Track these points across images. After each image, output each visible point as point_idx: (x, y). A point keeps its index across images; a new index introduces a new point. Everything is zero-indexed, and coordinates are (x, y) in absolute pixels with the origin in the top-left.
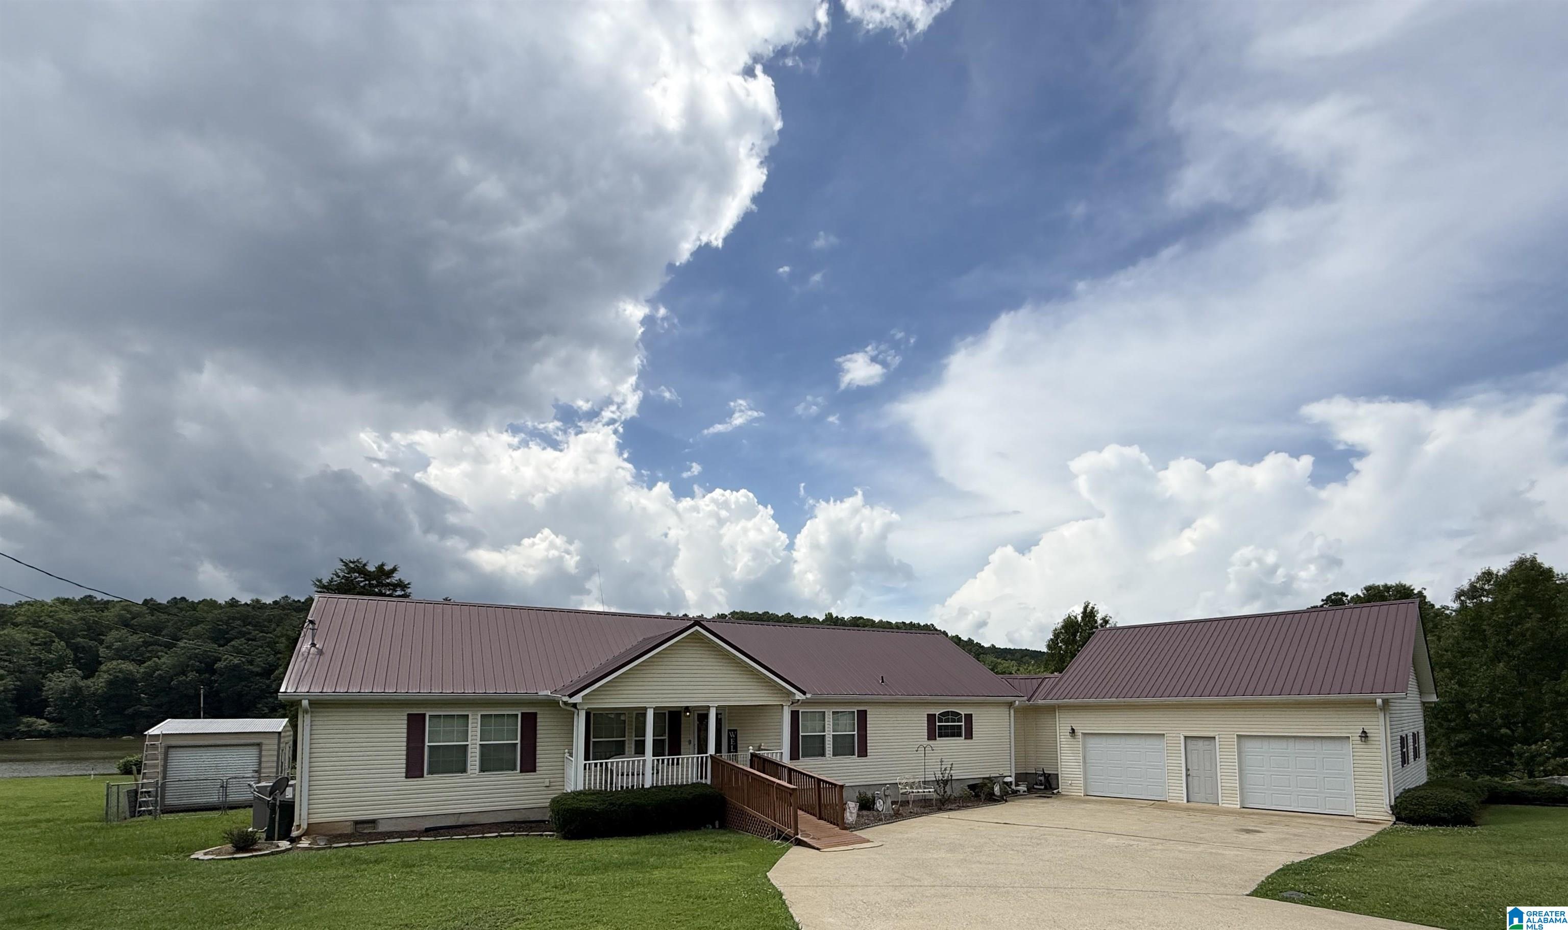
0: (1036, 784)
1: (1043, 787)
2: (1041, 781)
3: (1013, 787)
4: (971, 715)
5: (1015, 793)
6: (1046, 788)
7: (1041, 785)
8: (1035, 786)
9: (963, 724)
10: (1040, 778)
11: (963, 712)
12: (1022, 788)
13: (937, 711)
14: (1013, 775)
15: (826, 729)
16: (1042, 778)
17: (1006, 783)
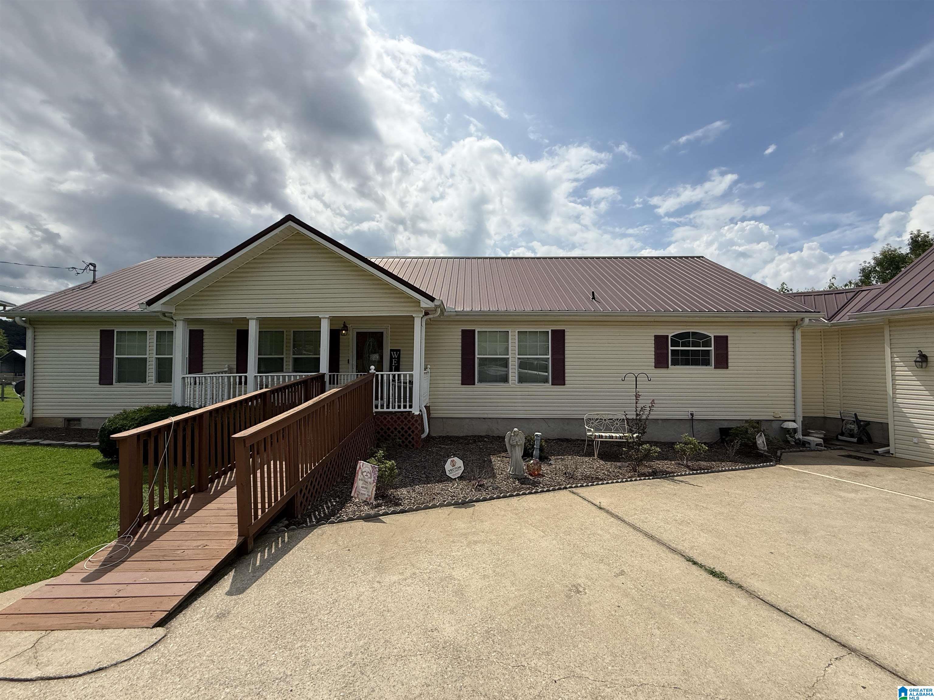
0: (842, 434)
1: (855, 440)
2: (851, 430)
3: (799, 436)
4: (727, 337)
5: (802, 445)
6: (860, 441)
7: (852, 436)
8: (840, 437)
9: (712, 348)
10: (849, 426)
11: (712, 332)
12: (815, 439)
13: (671, 332)
14: (800, 420)
15: (510, 352)
16: (854, 427)
17: (787, 431)
